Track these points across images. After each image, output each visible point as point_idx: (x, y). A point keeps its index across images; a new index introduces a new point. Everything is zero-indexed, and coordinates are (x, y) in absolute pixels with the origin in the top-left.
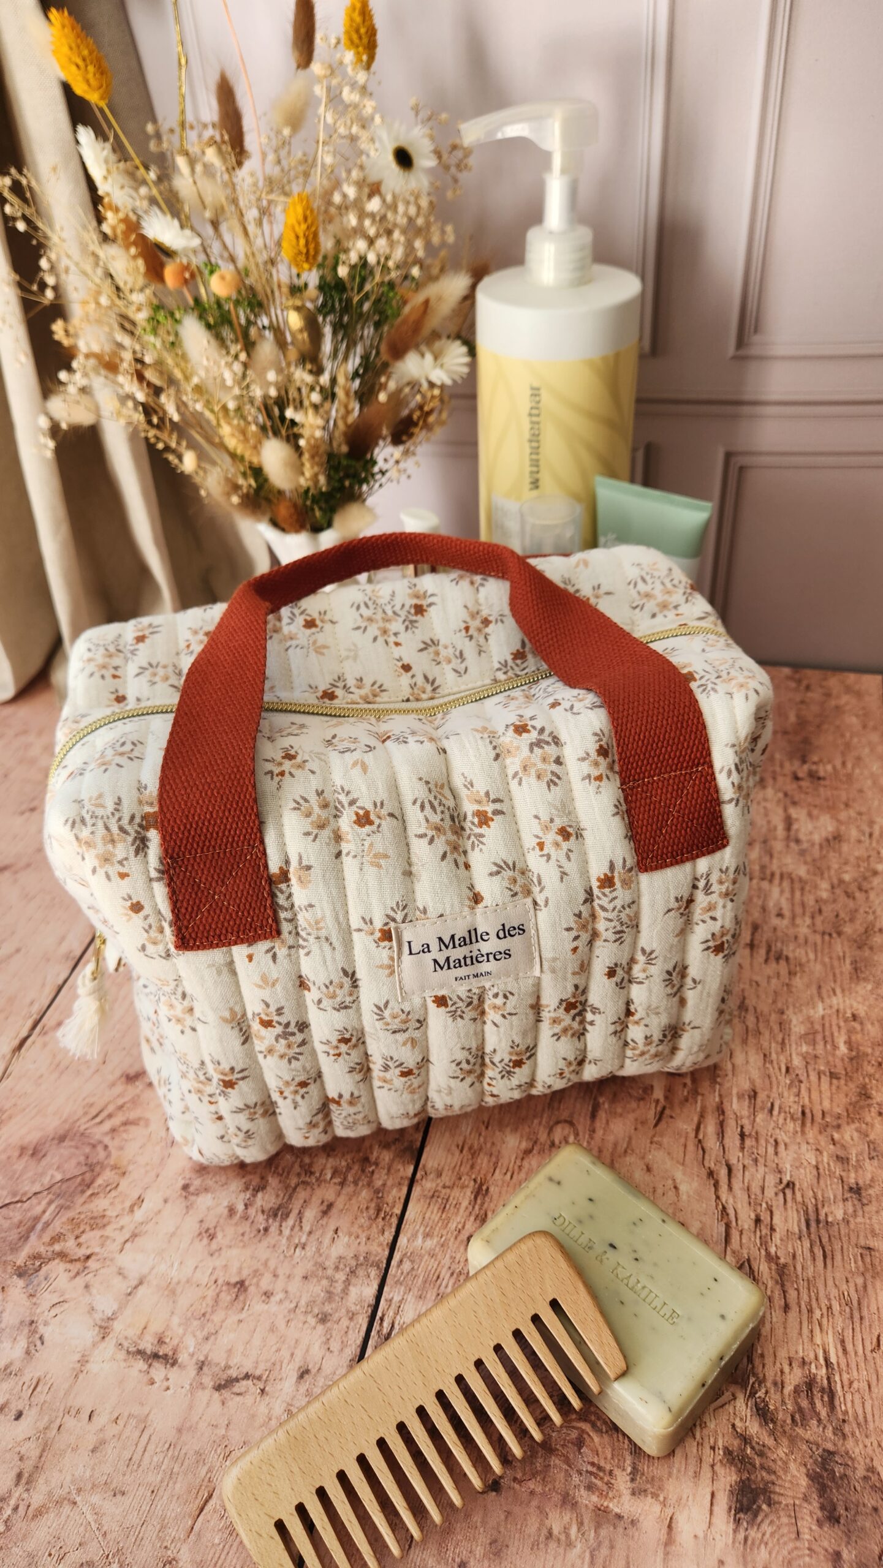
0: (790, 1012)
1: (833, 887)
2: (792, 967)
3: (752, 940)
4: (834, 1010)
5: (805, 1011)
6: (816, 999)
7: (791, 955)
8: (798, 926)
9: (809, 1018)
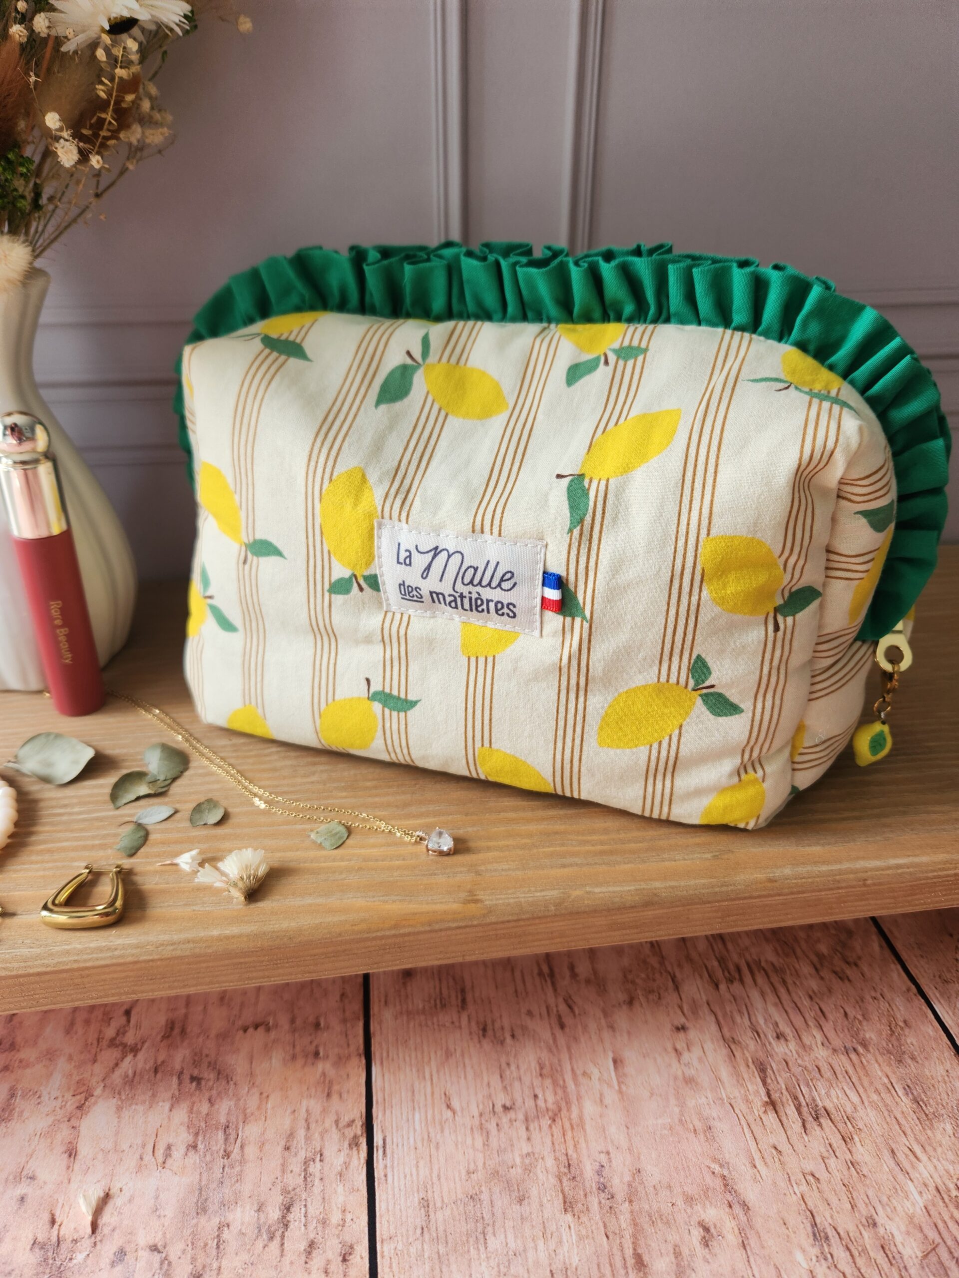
0: (881, 1219)
1: (817, 969)
2: (841, 1126)
3: (769, 1095)
4: (932, 1188)
5: (899, 1208)
6: (901, 1177)
7: (830, 1106)
8: (811, 1049)
9: (911, 1218)
